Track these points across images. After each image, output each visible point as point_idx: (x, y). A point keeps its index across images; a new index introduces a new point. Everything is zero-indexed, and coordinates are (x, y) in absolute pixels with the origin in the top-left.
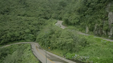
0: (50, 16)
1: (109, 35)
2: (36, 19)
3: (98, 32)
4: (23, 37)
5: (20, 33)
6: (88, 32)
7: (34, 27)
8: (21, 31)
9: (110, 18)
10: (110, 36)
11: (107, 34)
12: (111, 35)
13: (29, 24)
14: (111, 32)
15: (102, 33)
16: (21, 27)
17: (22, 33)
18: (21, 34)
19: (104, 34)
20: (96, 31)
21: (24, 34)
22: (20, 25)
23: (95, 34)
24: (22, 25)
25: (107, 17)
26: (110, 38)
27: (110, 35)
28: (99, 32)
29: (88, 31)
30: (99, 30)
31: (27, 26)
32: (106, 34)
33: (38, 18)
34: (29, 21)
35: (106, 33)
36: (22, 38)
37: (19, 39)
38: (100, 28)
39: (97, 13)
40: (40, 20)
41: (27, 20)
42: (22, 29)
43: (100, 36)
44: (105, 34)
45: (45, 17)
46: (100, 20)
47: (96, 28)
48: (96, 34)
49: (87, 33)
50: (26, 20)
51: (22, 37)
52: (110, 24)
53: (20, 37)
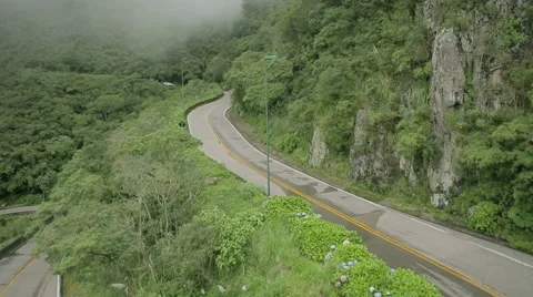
0: (197, 66)
1: (434, 185)
2: (117, 86)
3: (370, 163)
4: (35, 177)
5: (20, 157)
6: (324, 162)
7: (99, 122)
8: (24, 148)
9: (441, 69)
10: (437, 197)
11: (423, 180)
12: (445, 188)
13: (79, 109)
14: (446, 165)
15: (396, 173)
16: (30, 126)
17: (26, 158)
18: (26, 164)
19: (407, 178)
20: (363, 159)
21: (37, 163)
22: (23, 115)
23: (356, 175)
24: (37, 113)
25: (421, 63)
26: (441, 207)
27: (439, 190)
28: (377, 165)
29: (322, 157)
30: (378, 153)
31: (63, 120)
32: (418, 177)
33: (128, 77)
34: (78, 96)
35: (416, 171)
36: (26, 183)
37: (11, 186)
38: (382, 137)
39: (366, 36)
40: (135, 89)
41: (69, 89)
42: (30, 138)
43: (378, 191)
44: (412, 177)
45: (171, 73)
46: (385, 82)
47: (359, 133)
48: (359, 179)
49: (319, 165)
50: (65, 90)
51: (30, 178)
52: (438, 109)
53: (18, 175)
